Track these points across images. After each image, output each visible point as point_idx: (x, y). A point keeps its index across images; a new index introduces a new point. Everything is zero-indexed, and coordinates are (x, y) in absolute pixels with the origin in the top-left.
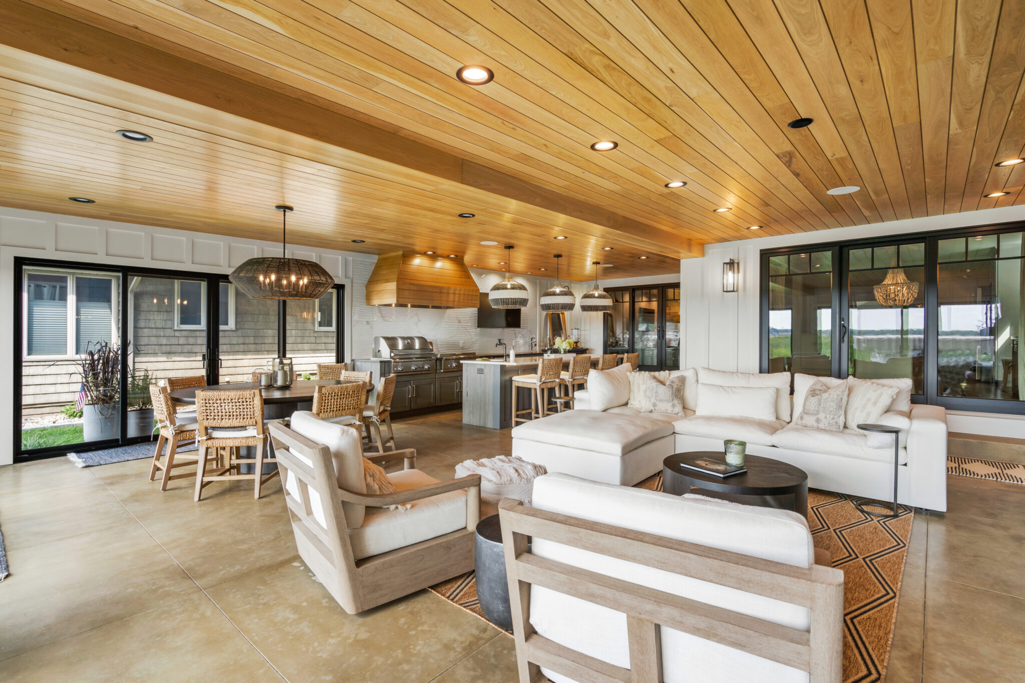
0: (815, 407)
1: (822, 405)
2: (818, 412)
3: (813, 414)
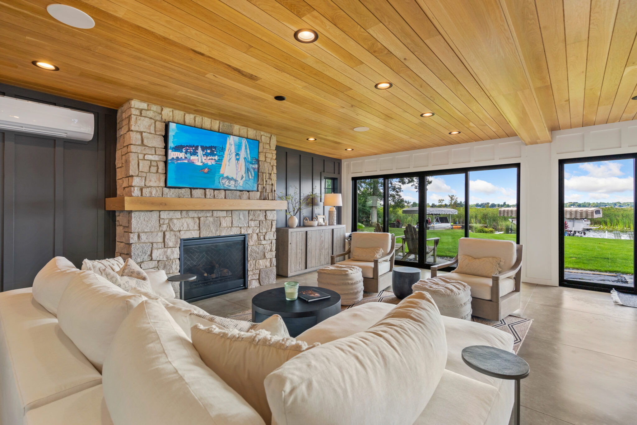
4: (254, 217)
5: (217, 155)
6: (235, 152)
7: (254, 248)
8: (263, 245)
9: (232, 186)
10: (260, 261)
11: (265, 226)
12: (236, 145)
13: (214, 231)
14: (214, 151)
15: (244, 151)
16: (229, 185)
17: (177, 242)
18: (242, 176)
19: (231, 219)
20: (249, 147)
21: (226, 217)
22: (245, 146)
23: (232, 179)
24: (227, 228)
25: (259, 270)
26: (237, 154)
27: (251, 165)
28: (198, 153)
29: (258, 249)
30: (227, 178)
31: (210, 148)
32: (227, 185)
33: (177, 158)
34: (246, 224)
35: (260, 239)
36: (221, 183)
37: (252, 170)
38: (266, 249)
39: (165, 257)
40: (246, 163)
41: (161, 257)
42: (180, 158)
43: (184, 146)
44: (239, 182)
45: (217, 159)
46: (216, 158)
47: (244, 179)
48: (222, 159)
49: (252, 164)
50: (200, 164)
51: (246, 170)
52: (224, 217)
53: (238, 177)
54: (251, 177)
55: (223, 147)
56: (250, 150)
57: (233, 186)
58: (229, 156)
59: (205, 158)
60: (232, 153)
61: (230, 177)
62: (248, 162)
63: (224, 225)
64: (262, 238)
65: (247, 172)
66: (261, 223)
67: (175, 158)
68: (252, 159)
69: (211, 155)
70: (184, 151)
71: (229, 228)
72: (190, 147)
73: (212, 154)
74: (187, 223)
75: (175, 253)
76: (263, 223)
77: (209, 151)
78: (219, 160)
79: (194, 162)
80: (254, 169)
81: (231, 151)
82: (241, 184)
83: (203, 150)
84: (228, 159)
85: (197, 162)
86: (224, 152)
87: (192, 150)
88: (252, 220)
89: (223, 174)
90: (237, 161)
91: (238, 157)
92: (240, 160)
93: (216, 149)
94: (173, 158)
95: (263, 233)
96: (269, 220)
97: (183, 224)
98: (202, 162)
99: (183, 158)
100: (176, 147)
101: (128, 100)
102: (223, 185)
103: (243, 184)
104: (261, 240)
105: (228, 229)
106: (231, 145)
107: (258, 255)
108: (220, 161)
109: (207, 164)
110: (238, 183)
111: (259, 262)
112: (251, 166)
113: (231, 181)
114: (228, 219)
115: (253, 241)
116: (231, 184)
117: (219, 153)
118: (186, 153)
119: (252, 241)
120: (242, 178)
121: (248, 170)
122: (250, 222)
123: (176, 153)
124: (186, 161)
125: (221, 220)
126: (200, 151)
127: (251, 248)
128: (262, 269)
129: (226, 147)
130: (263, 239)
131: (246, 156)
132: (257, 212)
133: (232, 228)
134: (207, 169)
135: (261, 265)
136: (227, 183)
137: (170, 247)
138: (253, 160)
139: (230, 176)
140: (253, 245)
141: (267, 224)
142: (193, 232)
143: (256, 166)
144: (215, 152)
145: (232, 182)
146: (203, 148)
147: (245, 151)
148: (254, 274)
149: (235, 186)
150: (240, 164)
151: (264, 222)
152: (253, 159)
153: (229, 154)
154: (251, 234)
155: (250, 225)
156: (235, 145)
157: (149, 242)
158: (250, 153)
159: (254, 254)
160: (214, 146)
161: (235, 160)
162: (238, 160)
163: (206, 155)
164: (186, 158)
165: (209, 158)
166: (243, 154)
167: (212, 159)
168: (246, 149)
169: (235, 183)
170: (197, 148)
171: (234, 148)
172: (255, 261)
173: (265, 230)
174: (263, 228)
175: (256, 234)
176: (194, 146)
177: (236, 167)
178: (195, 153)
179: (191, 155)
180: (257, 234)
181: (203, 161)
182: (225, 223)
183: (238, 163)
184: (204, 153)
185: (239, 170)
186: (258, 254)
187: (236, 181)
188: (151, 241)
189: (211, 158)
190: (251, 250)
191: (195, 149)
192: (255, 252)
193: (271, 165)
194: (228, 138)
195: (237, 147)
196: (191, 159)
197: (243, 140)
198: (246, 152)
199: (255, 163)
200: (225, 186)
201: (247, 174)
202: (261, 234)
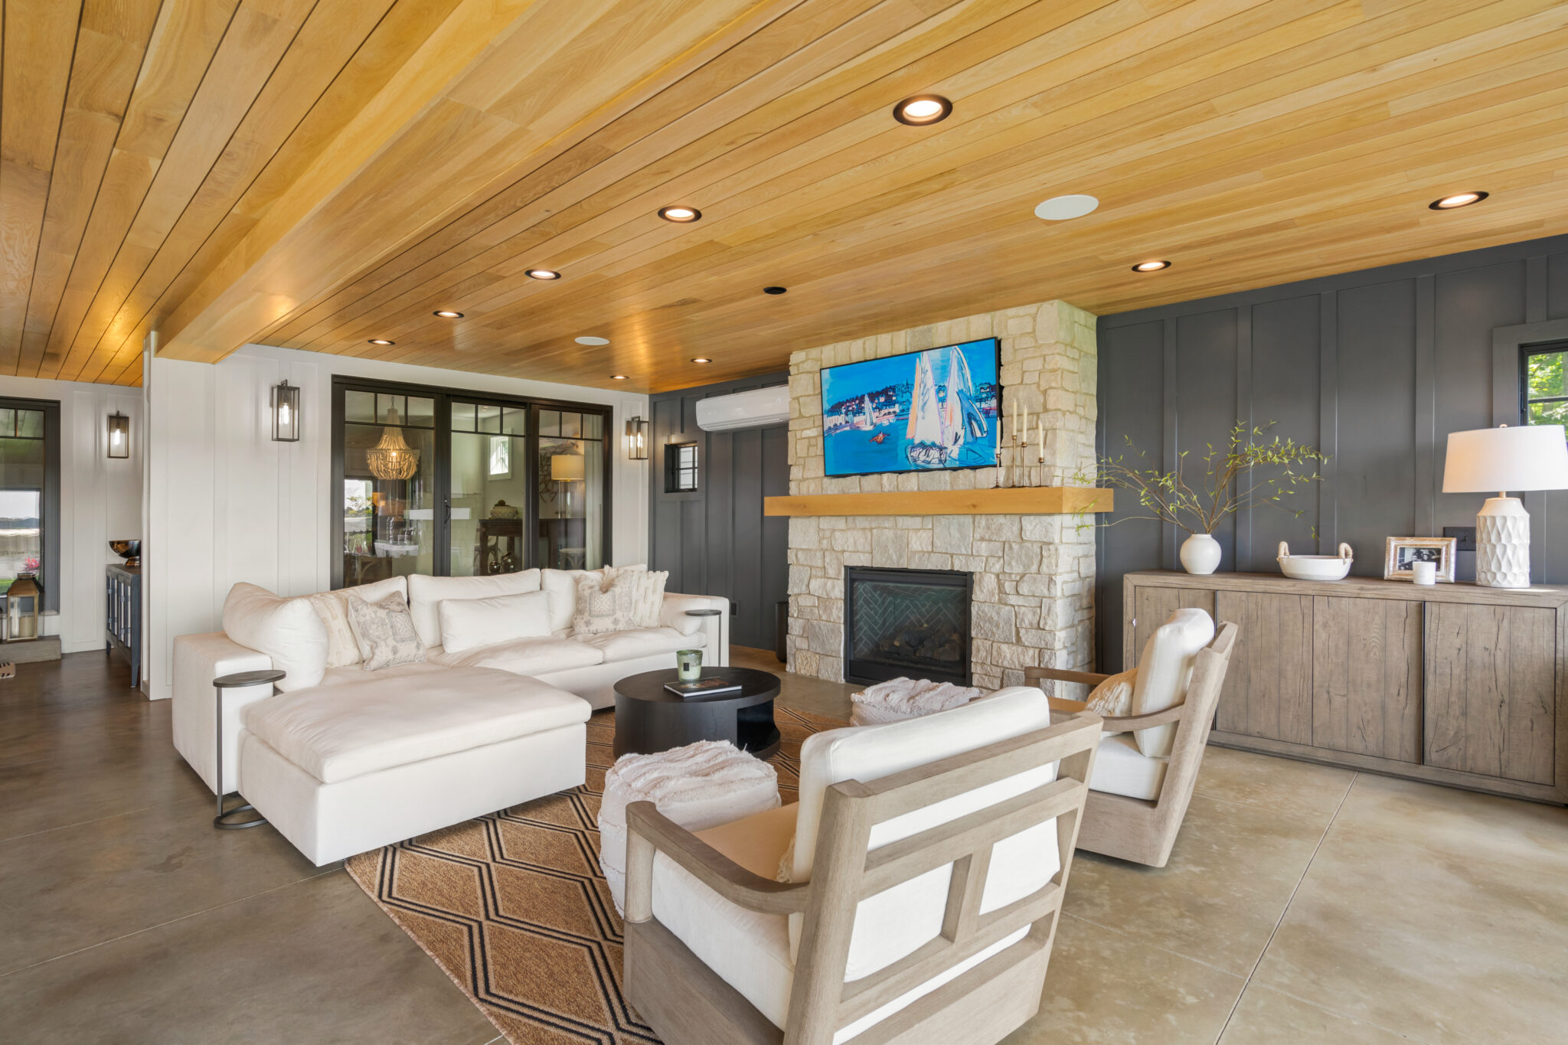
0: (609, 606)
1: (617, 602)
2: (614, 612)
3: (608, 616)
4: (989, 532)
5: (898, 403)
6: (936, 385)
7: (986, 610)
8: (1010, 605)
9: (933, 461)
10: (1004, 647)
11: (1020, 556)
12: (937, 369)
13: (894, 557)
14: (892, 396)
15: (956, 377)
16: (927, 459)
17: (840, 570)
18: (957, 434)
19: (930, 534)
20: (968, 364)
21: (919, 530)
22: (958, 363)
23: (933, 445)
24: (921, 554)
25: (1002, 669)
26: (941, 388)
27: (978, 404)
28: (864, 408)
29: (998, 613)
30: (923, 445)
31: (884, 392)
32: (923, 462)
33: (835, 425)
34: (966, 548)
35: (1002, 589)
36: (910, 458)
37: (981, 417)
38: (1023, 620)
39: (824, 593)
40: (963, 402)
41: (820, 592)
42: (838, 424)
43: (843, 402)
44: (949, 451)
45: (898, 411)
46: (897, 408)
47: (961, 441)
48: (908, 409)
49: (981, 400)
50: (869, 428)
51: (966, 419)
52: (916, 529)
53: (945, 440)
54: (978, 434)
55: (909, 382)
56: (971, 369)
57: (937, 461)
58: (921, 397)
59: (877, 414)
60: (928, 389)
61: (928, 443)
62: (969, 398)
63: (915, 548)
64: (1008, 587)
65: (966, 423)
66: (1006, 549)
67: (832, 427)
68: (978, 388)
69: (886, 406)
70: (844, 411)
71: (927, 555)
72: (852, 401)
73: (889, 403)
74: (854, 538)
75: (837, 589)
76: (1011, 548)
77: (882, 399)
78: (903, 411)
79: (859, 427)
80: (987, 412)
81: (925, 387)
82: (955, 455)
83: (872, 400)
84: (921, 404)
85: (864, 425)
86: (911, 393)
87: (854, 406)
88: (982, 539)
89: (913, 439)
90: (941, 403)
91: (942, 395)
92: (949, 399)
93: (894, 392)
94: (830, 428)
95: (1013, 576)
96: (1032, 542)
97: (848, 539)
98: (872, 424)
99: (844, 423)
100: (832, 407)
101: (788, 356)
102: (915, 461)
103: (959, 455)
104: (1006, 594)
105: (924, 555)
106: (924, 372)
107: (997, 630)
108: (905, 413)
109: (881, 424)
110: (946, 453)
111: (999, 648)
112: (979, 406)
113: (931, 451)
114: (924, 535)
115: (985, 591)
116: (931, 457)
117: (902, 397)
118: (847, 414)
119: (982, 591)
120: (956, 441)
121: (970, 417)
122: (977, 544)
123: (834, 417)
124: (847, 428)
125: (910, 535)
126: (868, 405)
127: (979, 609)
128: (1011, 669)
129: (914, 381)
130: (1013, 592)
131: (961, 387)
132: (995, 521)
133: (932, 554)
134: (881, 436)
135: (1004, 659)
136: (922, 457)
137: (831, 578)
138: (983, 391)
139: (928, 440)
140: (985, 602)
141: (1024, 552)
142: (861, 554)
143: (993, 403)
144: (894, 398)
145: (934, 454)
146: (873, 397)
147: (958, 377)
148: (986, 675)
149: (940, 461)
150: (949, 409)
151: (1015, 547)
152: (981, 388)
153: (923, 394)
154: (980, 572)
155: (977, 551)
156: (934, 369)
157: (807, 565)
158: (972, 377)
159: (987, 624)
160: (890, 388)
161: (935, 401)
162: (942, 400)
163: (878, 408)
164: (847, 422)
165: (883, 412)
166: (953, 384)
167: (889, 413)
168: (961, 368)
169: (941, 455)
170: (861, 399)
171: (931, 379)
172: (990, 643)
173: (1021, 567)
174: (1014, 563)
175: (993, 576)
176: (857, 398)
177: (940, 417)
178: (860, 411)
179: (855, 416)
180: (998, 576)
181: (874, 421)
182: (918, 543)
183: (944, 406)
184: (874, 406)
185: (948, 423)
186: (997, 626)
187: (941, 449)
188: (810, 564)
189: (886, 411)
190: (978, 614)
191: (859, 403)
192: (990, 620)
193: (1042, 389)
194: (918, 360)
195: (939, 371)
196: (855, 422)
197: (951, 352)
198: (961, 377)
199: (987, 398)
200: (919, 462)
201: (968, 429)
202: (1007, 578)
